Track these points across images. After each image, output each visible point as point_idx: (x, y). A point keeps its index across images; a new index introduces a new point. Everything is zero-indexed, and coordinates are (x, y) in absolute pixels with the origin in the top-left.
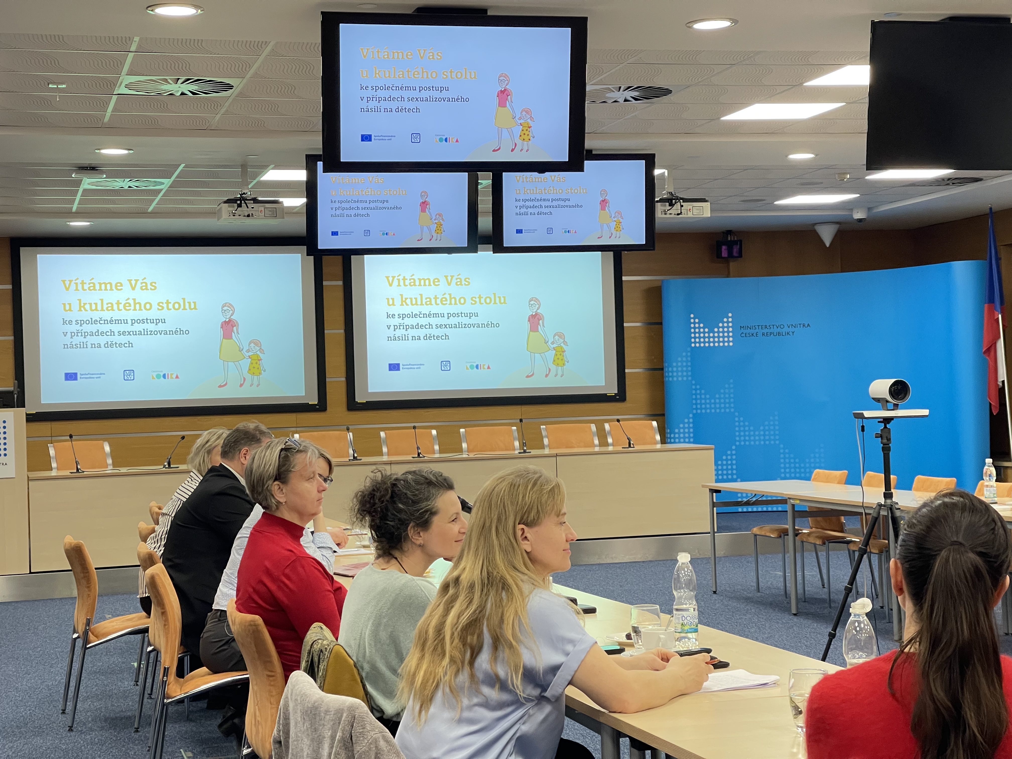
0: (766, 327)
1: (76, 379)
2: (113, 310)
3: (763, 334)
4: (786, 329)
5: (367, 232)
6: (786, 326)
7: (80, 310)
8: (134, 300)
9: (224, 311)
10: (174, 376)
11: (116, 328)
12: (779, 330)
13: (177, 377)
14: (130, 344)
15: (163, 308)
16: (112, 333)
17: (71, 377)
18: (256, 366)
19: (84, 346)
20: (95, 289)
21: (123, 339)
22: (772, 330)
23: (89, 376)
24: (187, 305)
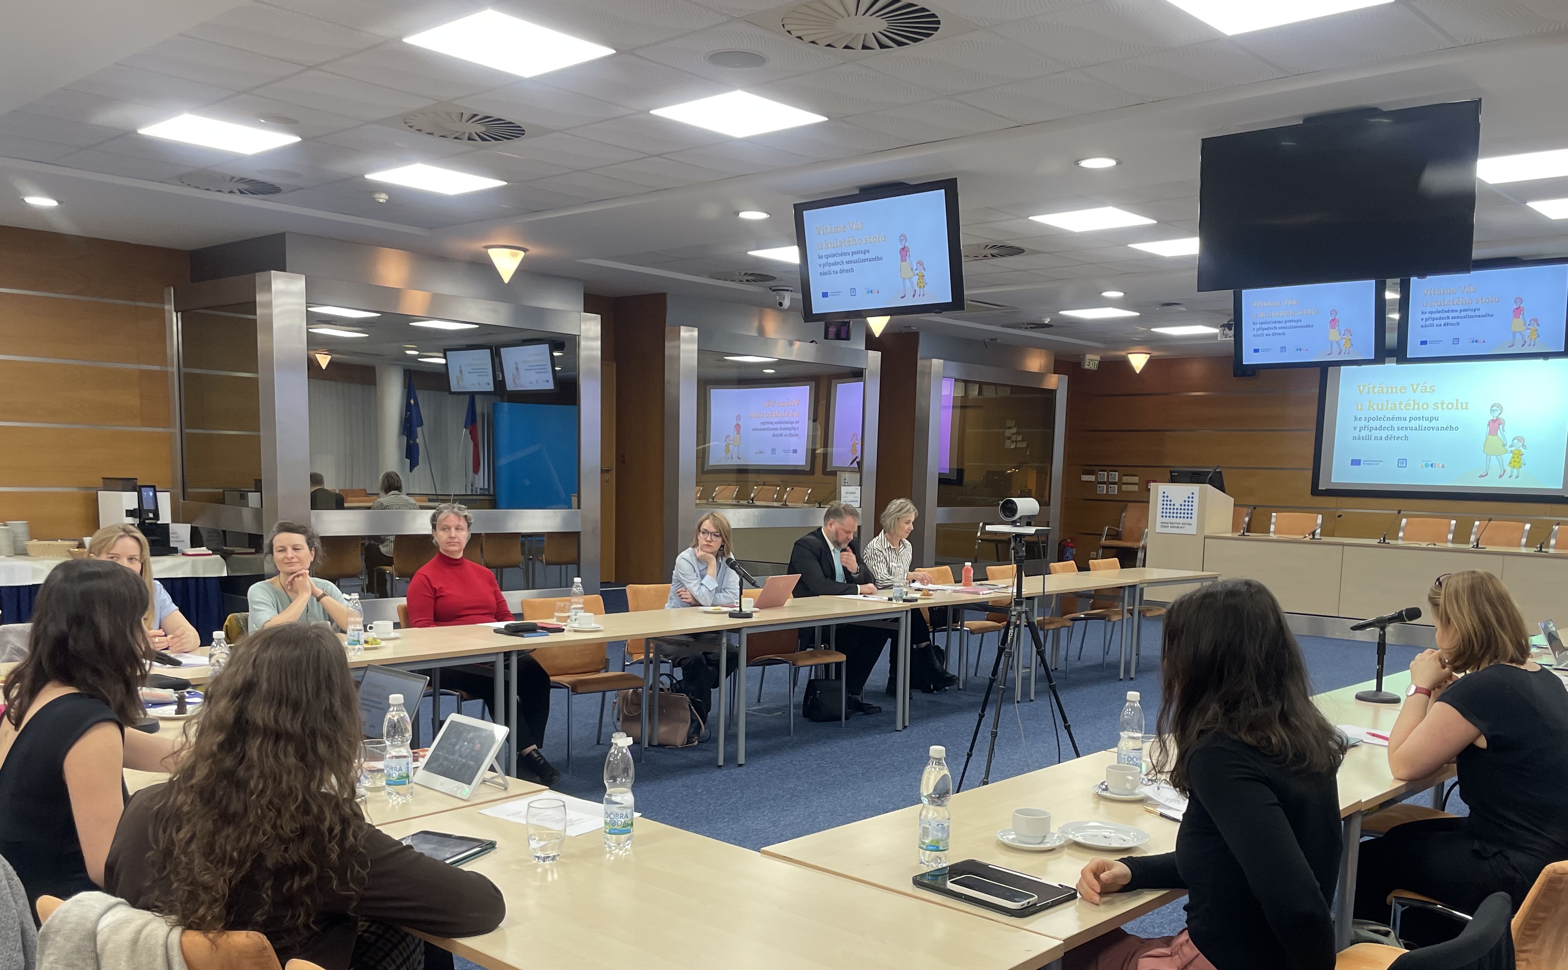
1: (1359, 464)
2: (1395, 409)
5: (1283, 349)
7: (1369, 409)
8: (1414, 401)
9: (1492, 411)
10: (1441, 466)
11: (1395, 424)
13: (1443, 466)
14: (1406, 438)
15: (1438, 407)
16: (1392, 428)
17: (1356, 462)
18: (1518, 460)
19: (1368, 438)
20: (1383, 392)
21: (1401, 433)
23: (1370, 462)
24: (1459, 405)
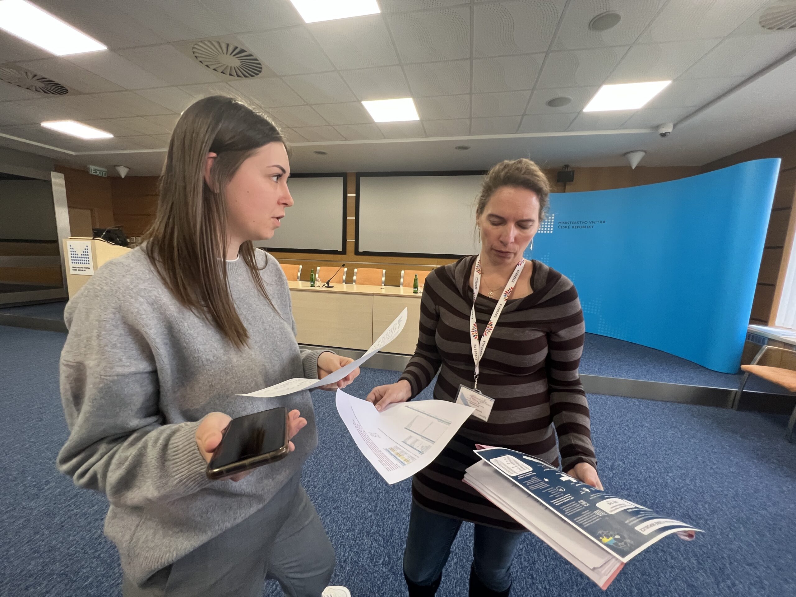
0: (575, 223)
3: (573, 227)
4: (589, 224)
6: (589, 223)
12: (584, 225)
22: (579, 225)
